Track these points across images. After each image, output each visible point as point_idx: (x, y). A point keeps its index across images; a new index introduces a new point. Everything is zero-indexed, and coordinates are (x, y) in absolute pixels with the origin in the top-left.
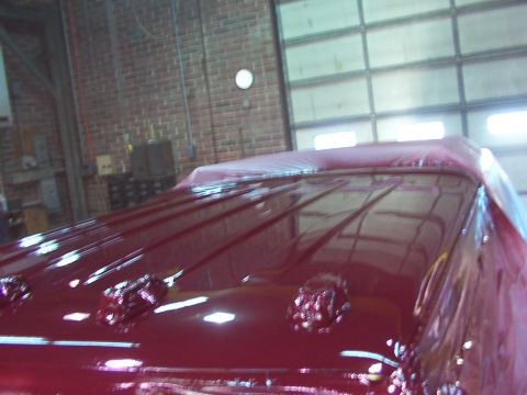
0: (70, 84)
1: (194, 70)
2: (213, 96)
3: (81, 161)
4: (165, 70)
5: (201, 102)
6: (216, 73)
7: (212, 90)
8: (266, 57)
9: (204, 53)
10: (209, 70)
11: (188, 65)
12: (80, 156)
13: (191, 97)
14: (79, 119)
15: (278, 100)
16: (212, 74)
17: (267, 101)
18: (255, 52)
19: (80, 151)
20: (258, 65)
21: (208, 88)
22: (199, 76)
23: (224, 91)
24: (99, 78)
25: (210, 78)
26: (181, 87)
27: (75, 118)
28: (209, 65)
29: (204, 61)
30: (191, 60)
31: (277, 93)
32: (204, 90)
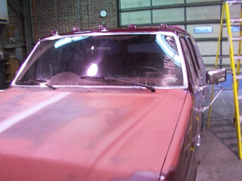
0: (30, 10)
1: (83, 8)
2: (90, 19)
3: (32, 42)
4: (71, 7)
5: (85, 21)
6: (92, 10)
7: (90, 17)
8: (112, 6)
9: (88, 2)
10: (89, 9)
11: (81, 6)
12: (32, 40)
13: (81, 19)
14: (33, 25)
15: (116, 23)
16: (90, 11)
17: (112, 23)
18: (108, 3)
19: (32, 38)
20: (109, 9)
21: (88, 16)
22: (85, 11)
23: (95, 18)
24: (43, 8)
25: (89, 12)
26: (77, 14)
27: (31, 24)
28: (89, 7)
29: (88, 5)
30: (83, 5)
31: (116, 20)
32: (87, 17)
